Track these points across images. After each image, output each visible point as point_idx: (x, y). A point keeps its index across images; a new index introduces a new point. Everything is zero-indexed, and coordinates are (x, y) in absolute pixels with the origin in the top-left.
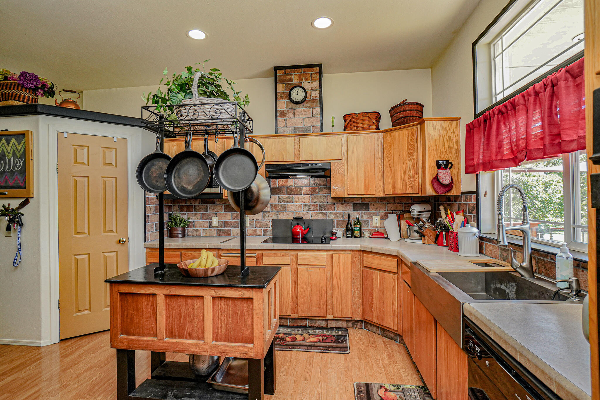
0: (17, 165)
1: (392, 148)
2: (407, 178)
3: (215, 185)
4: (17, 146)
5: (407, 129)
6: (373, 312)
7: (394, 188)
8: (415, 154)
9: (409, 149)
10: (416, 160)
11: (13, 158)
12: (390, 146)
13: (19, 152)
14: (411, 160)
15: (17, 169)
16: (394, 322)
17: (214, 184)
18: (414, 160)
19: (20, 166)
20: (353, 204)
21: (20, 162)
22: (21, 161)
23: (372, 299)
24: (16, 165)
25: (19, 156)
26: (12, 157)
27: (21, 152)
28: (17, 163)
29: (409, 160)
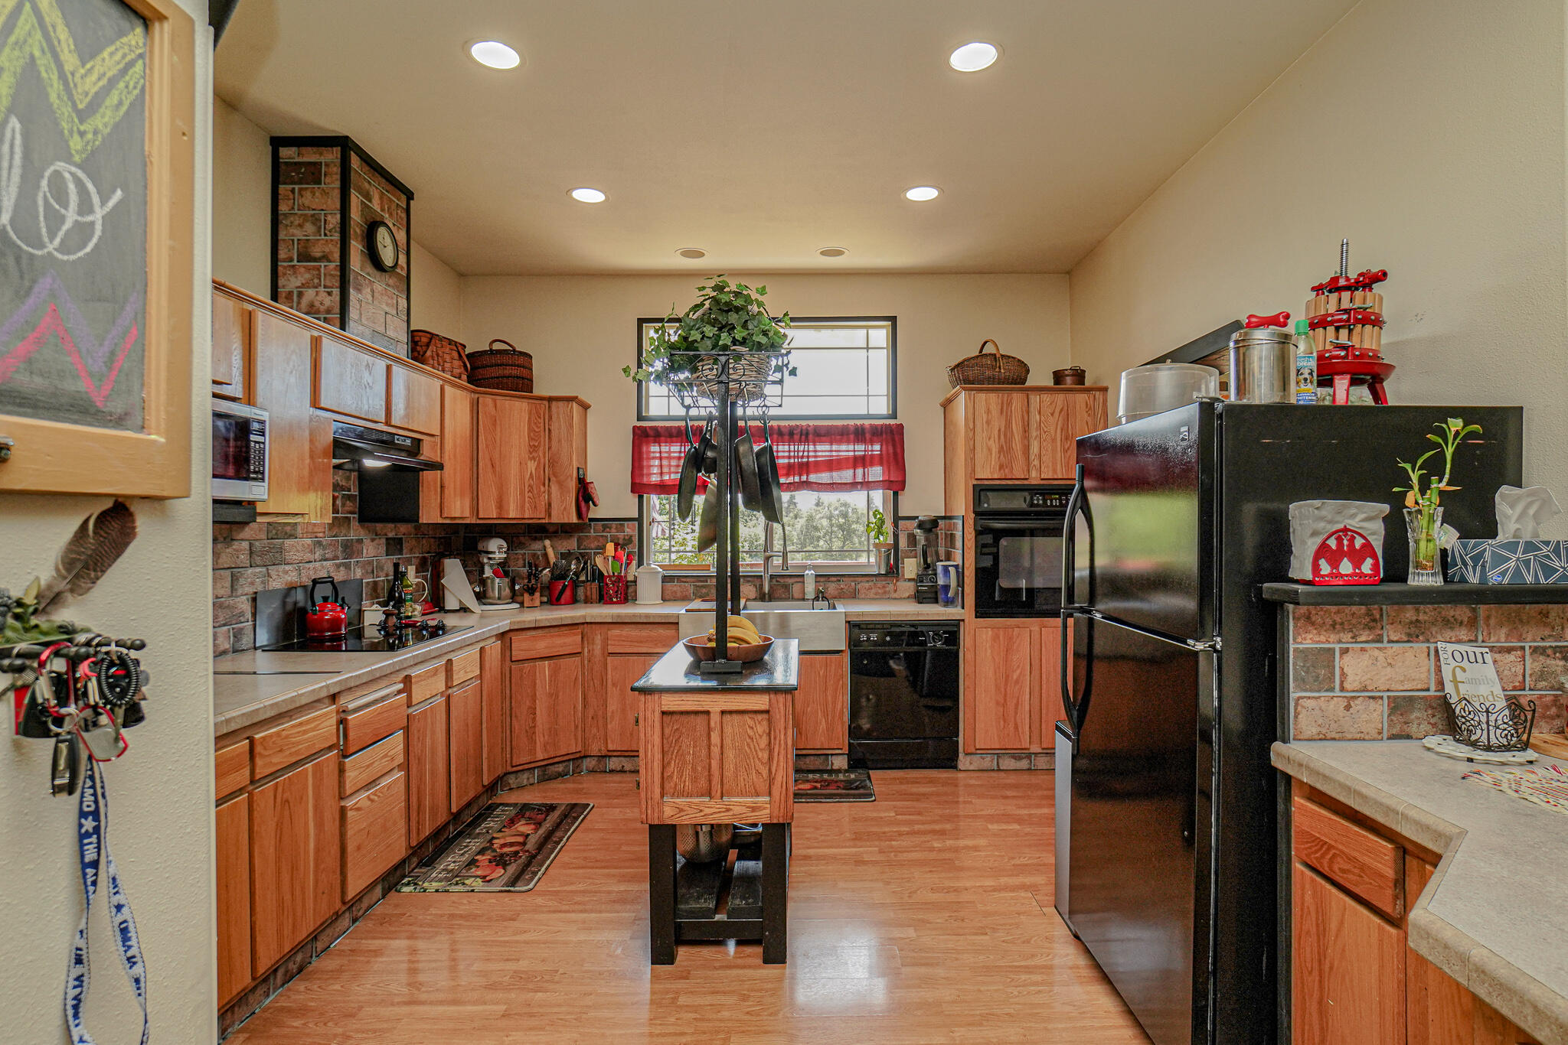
0: (62, 219)
1: (498, 429)
2: (527, 490)
3: (255, 472)
4: (70, 60)
5: (531, 401)
6: (535, 743)
7: (501, 505)
8: (541, 448)
9: (531, 439)
10: (542, 461)
11: (26, 136)
12: (494, 424)
13: (83, 115)
14: (534, 458)
15: (63, 248)
16: (576, 739)
17: (252, 467)
18: (539, 460)
19: (83, 231)
20: (387, 539)
21: (85, 207)
22: (96, 199)
23: (534, 719)
24: (55, 220)
25: (76, 143)
26: (14, 123)
27: (104, 120)
28: (61, 197)
29: (531, 459)
